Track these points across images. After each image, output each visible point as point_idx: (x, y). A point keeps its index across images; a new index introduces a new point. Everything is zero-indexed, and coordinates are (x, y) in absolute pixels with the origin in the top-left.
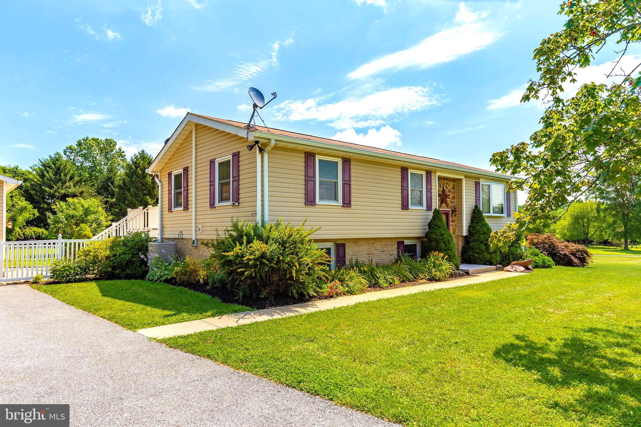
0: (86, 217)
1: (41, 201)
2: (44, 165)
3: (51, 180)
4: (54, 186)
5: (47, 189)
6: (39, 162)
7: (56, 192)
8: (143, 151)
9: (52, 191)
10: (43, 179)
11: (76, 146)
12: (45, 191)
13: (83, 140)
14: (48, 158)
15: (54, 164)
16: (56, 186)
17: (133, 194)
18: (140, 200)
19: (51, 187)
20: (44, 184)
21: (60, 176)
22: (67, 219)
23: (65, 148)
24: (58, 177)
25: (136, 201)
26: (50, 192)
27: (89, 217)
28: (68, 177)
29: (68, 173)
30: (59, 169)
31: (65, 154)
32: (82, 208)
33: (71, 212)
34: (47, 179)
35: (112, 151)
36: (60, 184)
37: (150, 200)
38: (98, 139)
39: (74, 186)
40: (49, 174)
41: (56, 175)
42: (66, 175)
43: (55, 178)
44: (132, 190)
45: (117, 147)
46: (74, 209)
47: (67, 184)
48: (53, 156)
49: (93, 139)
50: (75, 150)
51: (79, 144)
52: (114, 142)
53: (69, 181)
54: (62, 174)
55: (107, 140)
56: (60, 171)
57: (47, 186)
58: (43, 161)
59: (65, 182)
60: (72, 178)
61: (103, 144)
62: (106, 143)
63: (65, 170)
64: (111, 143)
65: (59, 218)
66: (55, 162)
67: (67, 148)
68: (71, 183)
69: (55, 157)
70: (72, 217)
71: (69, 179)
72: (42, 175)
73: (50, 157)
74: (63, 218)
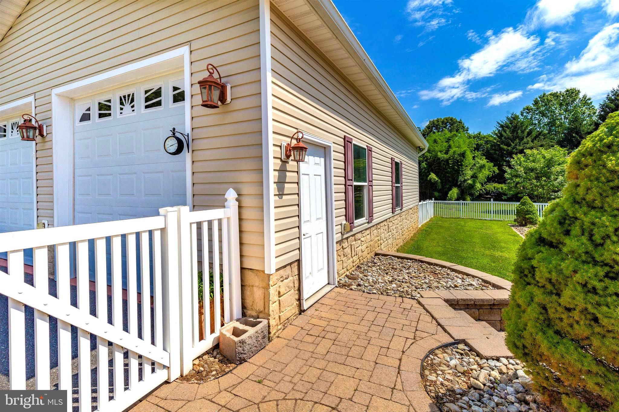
0: (549, 169)
1: (500, 159)
2: (502, 126)
3: (508, 138)
4: (512, 144)
5: (505, 147)
6: (498, 125)
7: (513, 148)
9: (509, 148)
10: (501, 139)
11: (532, 106)
12: (504, 150)
13: (540, 98)
14: (505, 119)
15: (511, 124)
16: (513, 143)
19: (509, 145)
20: (503, 143)
21: (517, 133)
22: (525, 173)
23: (522, 109)
24: (515, 134)
26: (508, 150)
27: (553, 169)
28: (526, 133)
29: (525, 129)
30: (516, 127)
31: (522, 115)
32: (543, 160)
33: (531, 165)
34: (505, 138)
35: (575, 100)
36: (517, 141)
38: (557, 92)
39: (532, 141)
40: (506, 133)
41: (514, 133)
42: (523, 132)
43: (513, 136)
45: (581, 96)
46: (534, 161)
47: (525, 140)
48: (510, 116)
49: (550, 95)
50: (532, 109)
51: (536, 103)
52: (576, 91)
53: (526, 137)
54: (519, 131)
55: (567, 91)
56: (517, 129)
57: (505, 145)
58: (501, 123)
59: (522, 139)
60: (529, 134)
61: (563, 96)
62: (566, 94)
63: (522, 126)
64: (572, 93)
65: (517, 171)
66: (512, 121)
67: (524, 109)
68: (529, 139)
69: (512, 117)
70: (532, 170)
71: (526, 135)
72: (500, 136)
73: (507, 118)
74: (521, 170)
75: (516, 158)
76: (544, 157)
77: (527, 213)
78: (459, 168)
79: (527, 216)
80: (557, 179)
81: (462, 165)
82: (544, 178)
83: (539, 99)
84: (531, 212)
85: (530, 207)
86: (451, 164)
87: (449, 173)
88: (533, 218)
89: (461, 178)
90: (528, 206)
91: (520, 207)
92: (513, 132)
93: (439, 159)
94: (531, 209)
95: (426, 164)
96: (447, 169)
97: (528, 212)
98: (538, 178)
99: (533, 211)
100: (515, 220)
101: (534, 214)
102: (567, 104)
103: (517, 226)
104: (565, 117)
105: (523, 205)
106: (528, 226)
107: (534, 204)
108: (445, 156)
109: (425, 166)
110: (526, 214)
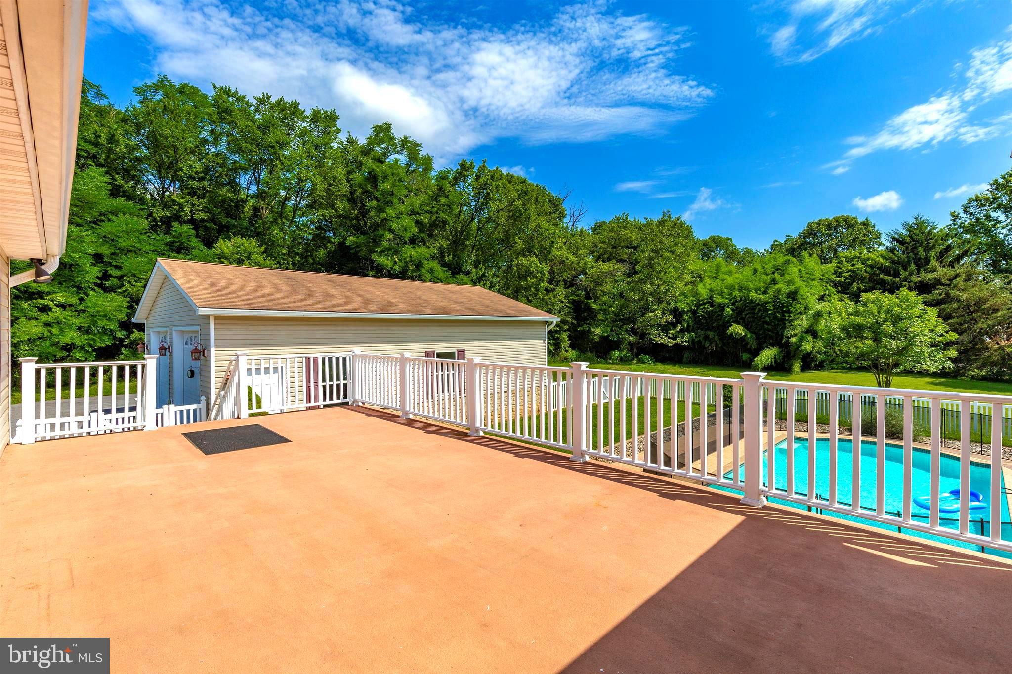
15: (910, 236)
16: (906, 270)
28: (934, 253)
29: (935, 245)
34: (893, 262)
36: (913, 267)
40: (895, 253)
41: (910, 253)
42: (928, 249)
47: (931, 265)
56: (918, 245)
58: (893, 235)
59: (926, 263)
71: (934, 255)
78: (784, 316)
81: (789, 312)
86: (771, 310)
87: (768, 324)
89: (788, 333)
93: (752, 301)
95: (732, 309)
96: (764, 318)
108: (762, 297)
109: (731, 312)
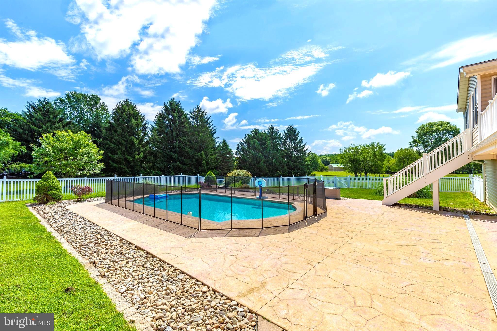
3: (40, 120)
4: (43, 126)
5: (36, 128)
6: (28, 105)
7: (44, 130)
8: (127, 100)
9: (40, 130)
10: (31, 120)
11: (64, 98)
12: (34, 130)
14: (37, 102)
15: (44, 108)
16: (45, 125)
17: (120, 134)
18: (126, 139)
19: (39, 127)
20: (33, 124)
21: (49, 117)
22: (54, 152)
24: (47, 118)
25: (122, 140)
27: (80, 151)
28: (57, 119)
29: (57, 116)
30: (48, 111)
31: (55, 104)
32: (71, 142)
33: (59, 145)
34: (36, 119)
35: (97, 104)
36: (49, 124)
37: (135, 140)
38: (85, 94)
41: (45, 117)
42: (55, 117)
43: (44, 119)
44: (118, 131)
45: (101, 102)
46: (63, 142)
47: (57, 125)
48: (42, 100)
49: (80, 94)
50: (64, 101)
51: (68, 96)
52: (98, 97)
53: (58, 123)
54: (51, 116)
55: (92, 95)
56: (49, 114)
57: (35, 126)
58: (32, 104)
59: (54, 123)
60: (61, 120)
61: (89, 98)
62: (92, 97)
63: (54, 112)
64: (96, 98)
65: (45, 150)
66: (44, 105)
67: (57, 100)
68: (60, 124)
69: (44, 101)
70: (61, 150)
71: (58, 121)
72: (31, 116)
73: (39, 101)
74: (49, 149)
75: (44, 137)
76: (72, 140)
77: (49, 189)
79: (49, 193)
80: (82, 159)
82: (72, 158)
83: (70, 94)
84: (54, 187)
85: (53, 182)
88: (56, 194)
90: (51, 182)
91: (41, 184)
92: (44, 115)
94: (54, 185)
97: (51, 188)
98: (66, 158)
99: (56, 186)
100: (35, 199)
101: (57, 189)
102: (92, 105)
103: (37, 205)
104: (90, 115)
105: (45, 181)
106: (50, 203)
107: (58, 179)
110: (48, 191)
